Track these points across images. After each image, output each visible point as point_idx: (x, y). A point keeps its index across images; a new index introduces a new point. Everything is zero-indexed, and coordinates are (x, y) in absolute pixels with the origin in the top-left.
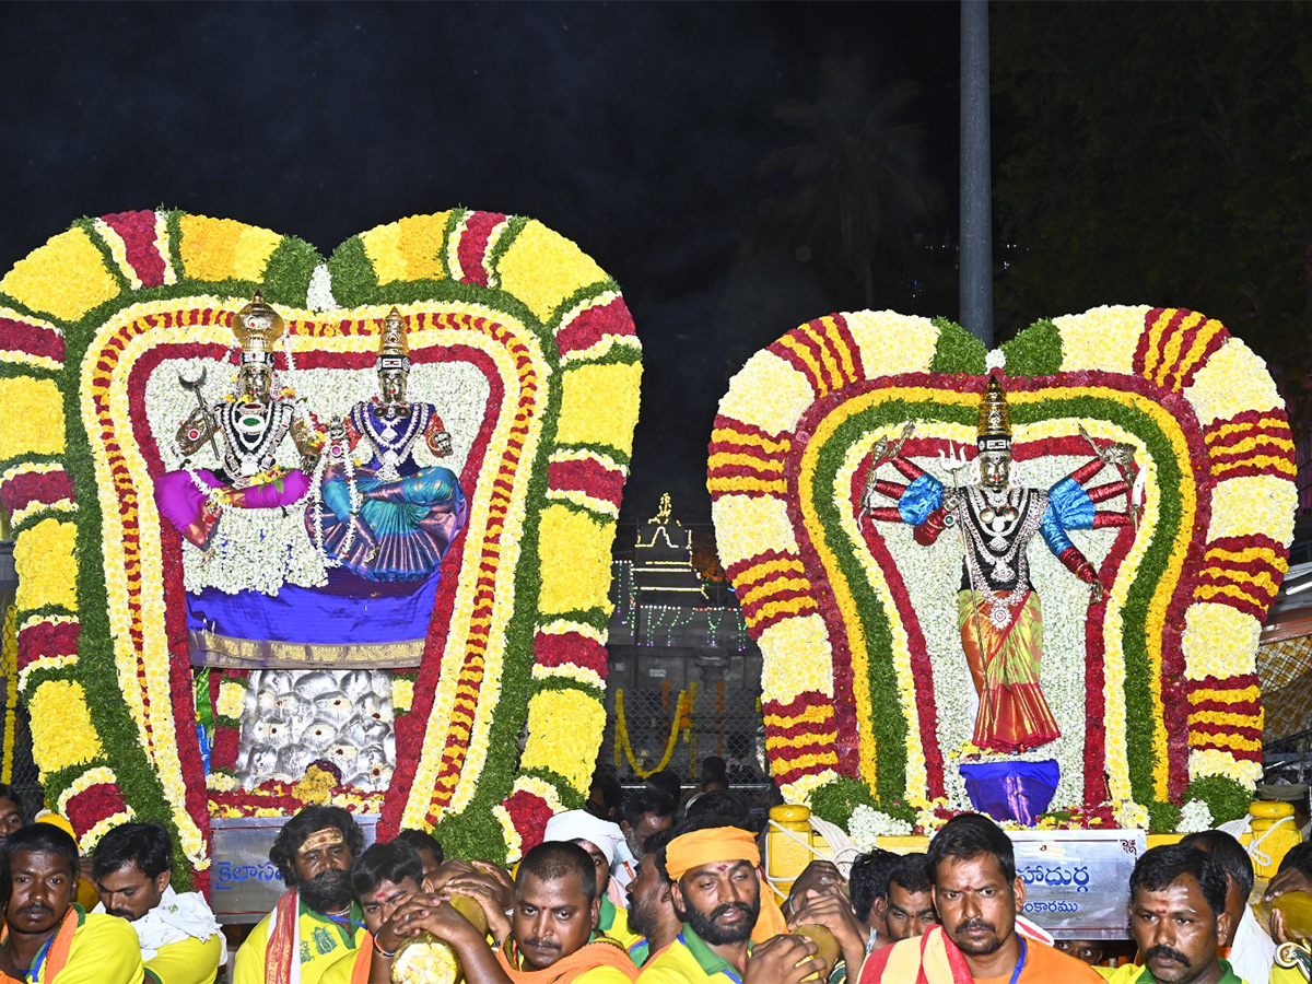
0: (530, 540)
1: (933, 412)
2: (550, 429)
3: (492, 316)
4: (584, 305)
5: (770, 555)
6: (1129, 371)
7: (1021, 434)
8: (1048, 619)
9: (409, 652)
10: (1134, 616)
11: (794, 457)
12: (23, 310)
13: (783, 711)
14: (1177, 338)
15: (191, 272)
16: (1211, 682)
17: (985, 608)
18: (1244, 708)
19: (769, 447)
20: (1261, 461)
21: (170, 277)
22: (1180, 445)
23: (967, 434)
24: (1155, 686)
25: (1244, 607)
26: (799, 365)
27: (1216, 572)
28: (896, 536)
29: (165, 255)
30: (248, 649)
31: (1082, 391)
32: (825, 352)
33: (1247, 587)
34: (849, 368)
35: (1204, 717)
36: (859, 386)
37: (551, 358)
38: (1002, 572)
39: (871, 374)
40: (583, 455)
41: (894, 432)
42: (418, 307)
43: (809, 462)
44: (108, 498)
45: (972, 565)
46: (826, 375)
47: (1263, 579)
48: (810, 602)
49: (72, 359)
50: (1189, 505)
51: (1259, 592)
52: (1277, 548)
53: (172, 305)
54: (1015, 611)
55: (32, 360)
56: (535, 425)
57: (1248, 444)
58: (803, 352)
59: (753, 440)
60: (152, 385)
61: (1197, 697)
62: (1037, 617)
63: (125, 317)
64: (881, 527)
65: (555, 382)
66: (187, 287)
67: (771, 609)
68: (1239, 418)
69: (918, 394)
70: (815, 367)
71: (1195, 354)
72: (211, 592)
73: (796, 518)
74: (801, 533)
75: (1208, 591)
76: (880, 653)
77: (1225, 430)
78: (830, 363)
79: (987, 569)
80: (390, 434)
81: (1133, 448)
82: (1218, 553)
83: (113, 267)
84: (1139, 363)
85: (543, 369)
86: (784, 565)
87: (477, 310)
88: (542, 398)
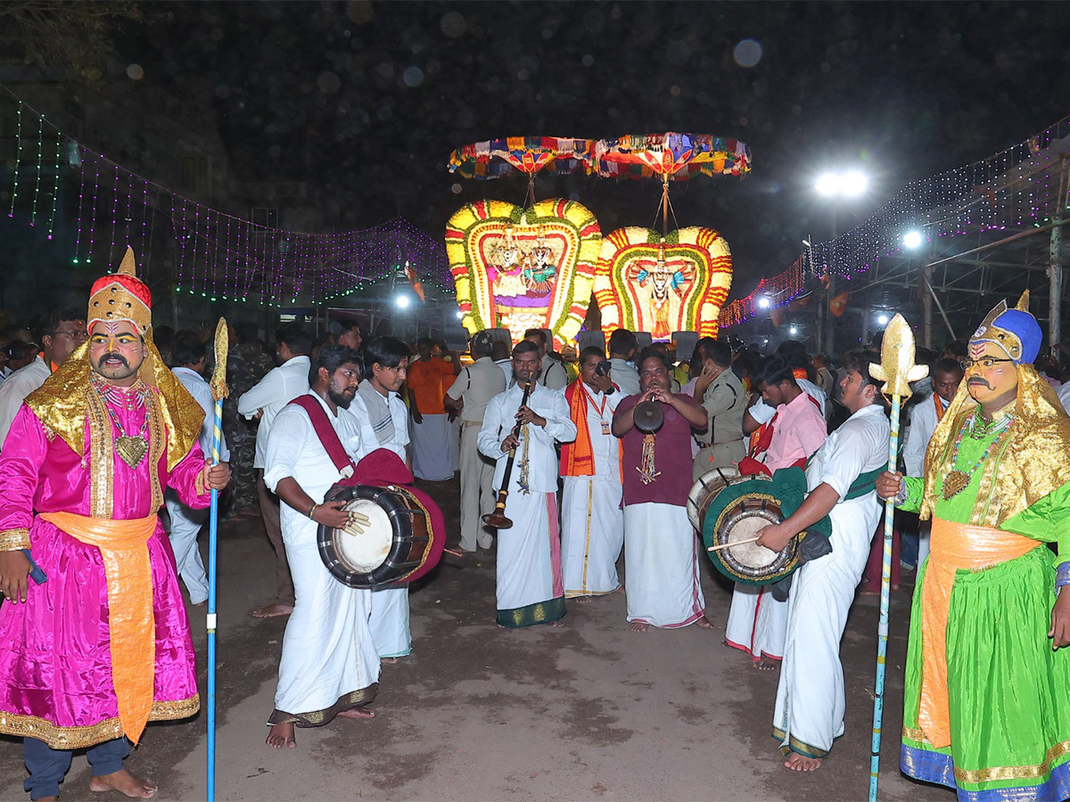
0: (572, 283)
1: (647, 254)
2: (577, 256)
3: (566, 226)
4: (586, 225)
5: (604, 290)
6: (695, 244)
7: (668, 260)
8: (671, 307)
9: (545, 310)
10: (691, 306)
11: (611, 266)
12: (455, 228)
13: (606, 327)
14: (706, 237)
15: (492, 216)
16: (706, 322)
17: (655, 304)
18: (712, 328)
19: (606, 263)
20: (722, 269)
21: (488, 217)
22: (706, 263)
23: (654, 259)
24: (694, 323)
25: (714, 304)
26: (613, 242)
27: (710, 295)
28: (635, 284)
29: (486, 212)
30: (509, 308)
31: (684, 249)
32: (619, 239)
33: (715, 299)
34: (625, 242)
35: (702, 330)
36: (630, 247)
37: (579, 238)
38: (660, 295)
39: (631, 243)
40: (584, 263)
41: (636, 258)
42: (547, 224)
43: (615, 266)
44: (476, 272)
45: (654, 294)
46: (620, 244)
47: (720, 297)
48: (613, 302)
49: (466, 239)
50: (707, 279)
51: (720, 301)
52: (724, 290)
53: (489, 224)
54: (663, 304)
55: (458, 240)
56: (574, 255)
57: (719, 265)
58: (614, 239)
59: (602, 262)
60: (484, 244)
61: (703, 325)
62: (668, 306)
63: (477, 227)
64: (632, 282)
65: (580, 244)
66: (492, 219)
67: (604, 303)
68: (718, 258)
69: (643, 249)
70: (617, 243)
71: (709, 242)
72: (500, 296)
73: (611, 280)
74: (612, 284)
75: (707, 300)
76: (630, 314)
77: (715, 261)
78: (621, 242)
79: (657, 293)
80: (540, 257)
81: (694, 264)
82: (711, 291)
83: (475, 216)
84: (697, 242)
85: (577, 240)
86: (608, 292)
87: (562, 225)
88: (576, 248)
